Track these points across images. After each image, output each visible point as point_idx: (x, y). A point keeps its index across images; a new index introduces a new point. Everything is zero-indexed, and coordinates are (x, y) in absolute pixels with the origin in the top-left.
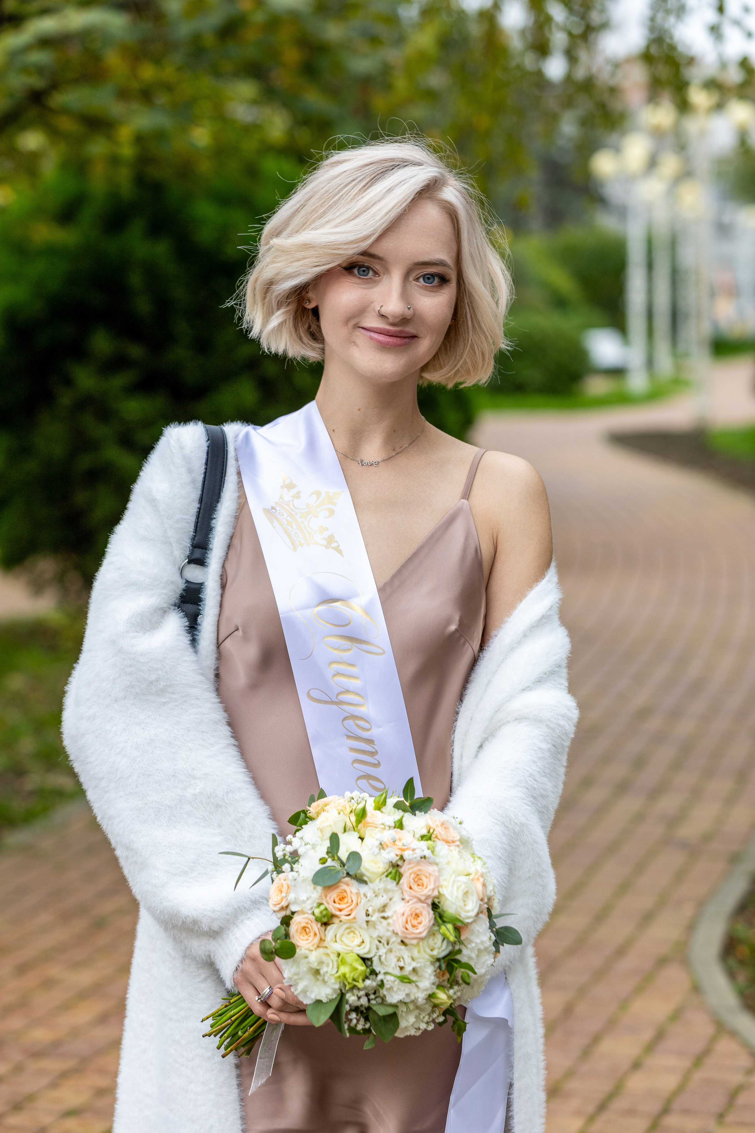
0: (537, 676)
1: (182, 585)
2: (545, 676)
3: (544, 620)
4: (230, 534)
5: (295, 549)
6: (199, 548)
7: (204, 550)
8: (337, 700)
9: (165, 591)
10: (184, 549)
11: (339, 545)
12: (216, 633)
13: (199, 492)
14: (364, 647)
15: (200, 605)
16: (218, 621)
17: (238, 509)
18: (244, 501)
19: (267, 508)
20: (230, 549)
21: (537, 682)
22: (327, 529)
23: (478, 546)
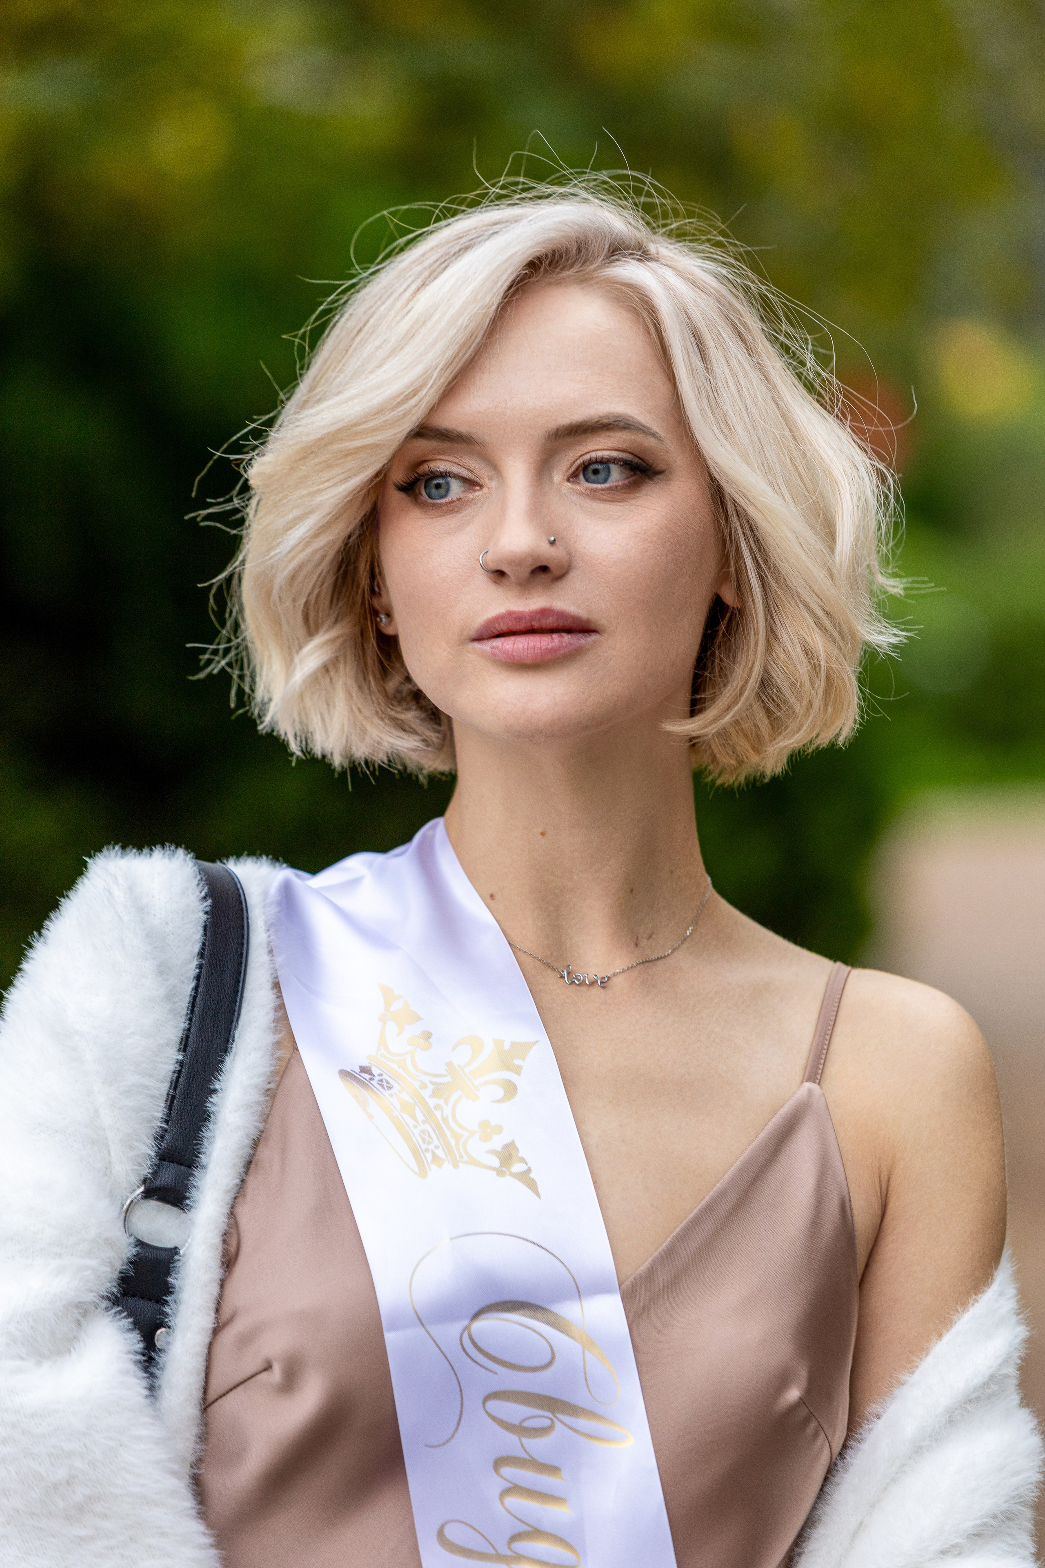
0: (978, 1522)
1: (128, 1251)
2: (993, 1523)
3: (992, 1386)
4: (254, 1133)
5: (423, 1172)
6: (173, 1162)
7: (183, 1168)
8: (509, 1553)
9: (93, 1263)
10: (140, 1160)
11: (529, 1170)
12: (203, 1375)
13: (183, 1024)
14: (582, 1423)
15: (166, 1303)
16: (210, 1346)
17: (274, 1073)
18: (288, 1056)
19: (349, 1070)
20: (251, 1171)
21: (974, 1535)
22: (499, 1129)
23: (847, 1199)
